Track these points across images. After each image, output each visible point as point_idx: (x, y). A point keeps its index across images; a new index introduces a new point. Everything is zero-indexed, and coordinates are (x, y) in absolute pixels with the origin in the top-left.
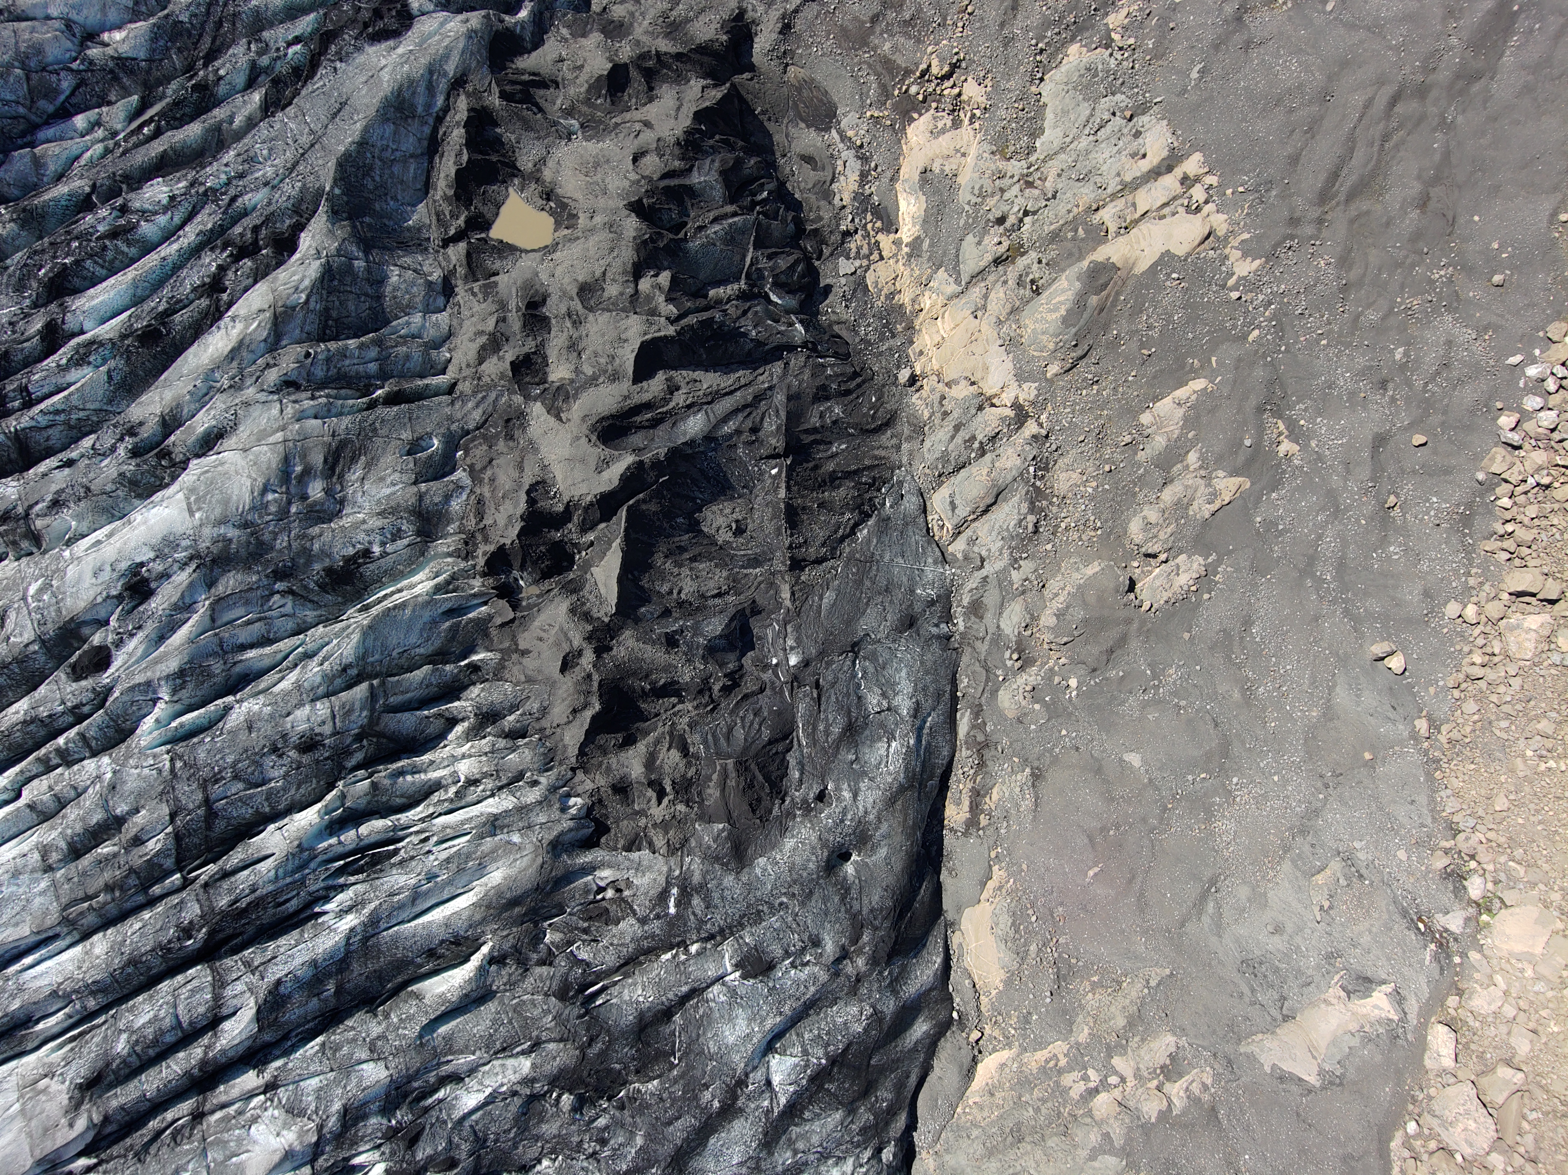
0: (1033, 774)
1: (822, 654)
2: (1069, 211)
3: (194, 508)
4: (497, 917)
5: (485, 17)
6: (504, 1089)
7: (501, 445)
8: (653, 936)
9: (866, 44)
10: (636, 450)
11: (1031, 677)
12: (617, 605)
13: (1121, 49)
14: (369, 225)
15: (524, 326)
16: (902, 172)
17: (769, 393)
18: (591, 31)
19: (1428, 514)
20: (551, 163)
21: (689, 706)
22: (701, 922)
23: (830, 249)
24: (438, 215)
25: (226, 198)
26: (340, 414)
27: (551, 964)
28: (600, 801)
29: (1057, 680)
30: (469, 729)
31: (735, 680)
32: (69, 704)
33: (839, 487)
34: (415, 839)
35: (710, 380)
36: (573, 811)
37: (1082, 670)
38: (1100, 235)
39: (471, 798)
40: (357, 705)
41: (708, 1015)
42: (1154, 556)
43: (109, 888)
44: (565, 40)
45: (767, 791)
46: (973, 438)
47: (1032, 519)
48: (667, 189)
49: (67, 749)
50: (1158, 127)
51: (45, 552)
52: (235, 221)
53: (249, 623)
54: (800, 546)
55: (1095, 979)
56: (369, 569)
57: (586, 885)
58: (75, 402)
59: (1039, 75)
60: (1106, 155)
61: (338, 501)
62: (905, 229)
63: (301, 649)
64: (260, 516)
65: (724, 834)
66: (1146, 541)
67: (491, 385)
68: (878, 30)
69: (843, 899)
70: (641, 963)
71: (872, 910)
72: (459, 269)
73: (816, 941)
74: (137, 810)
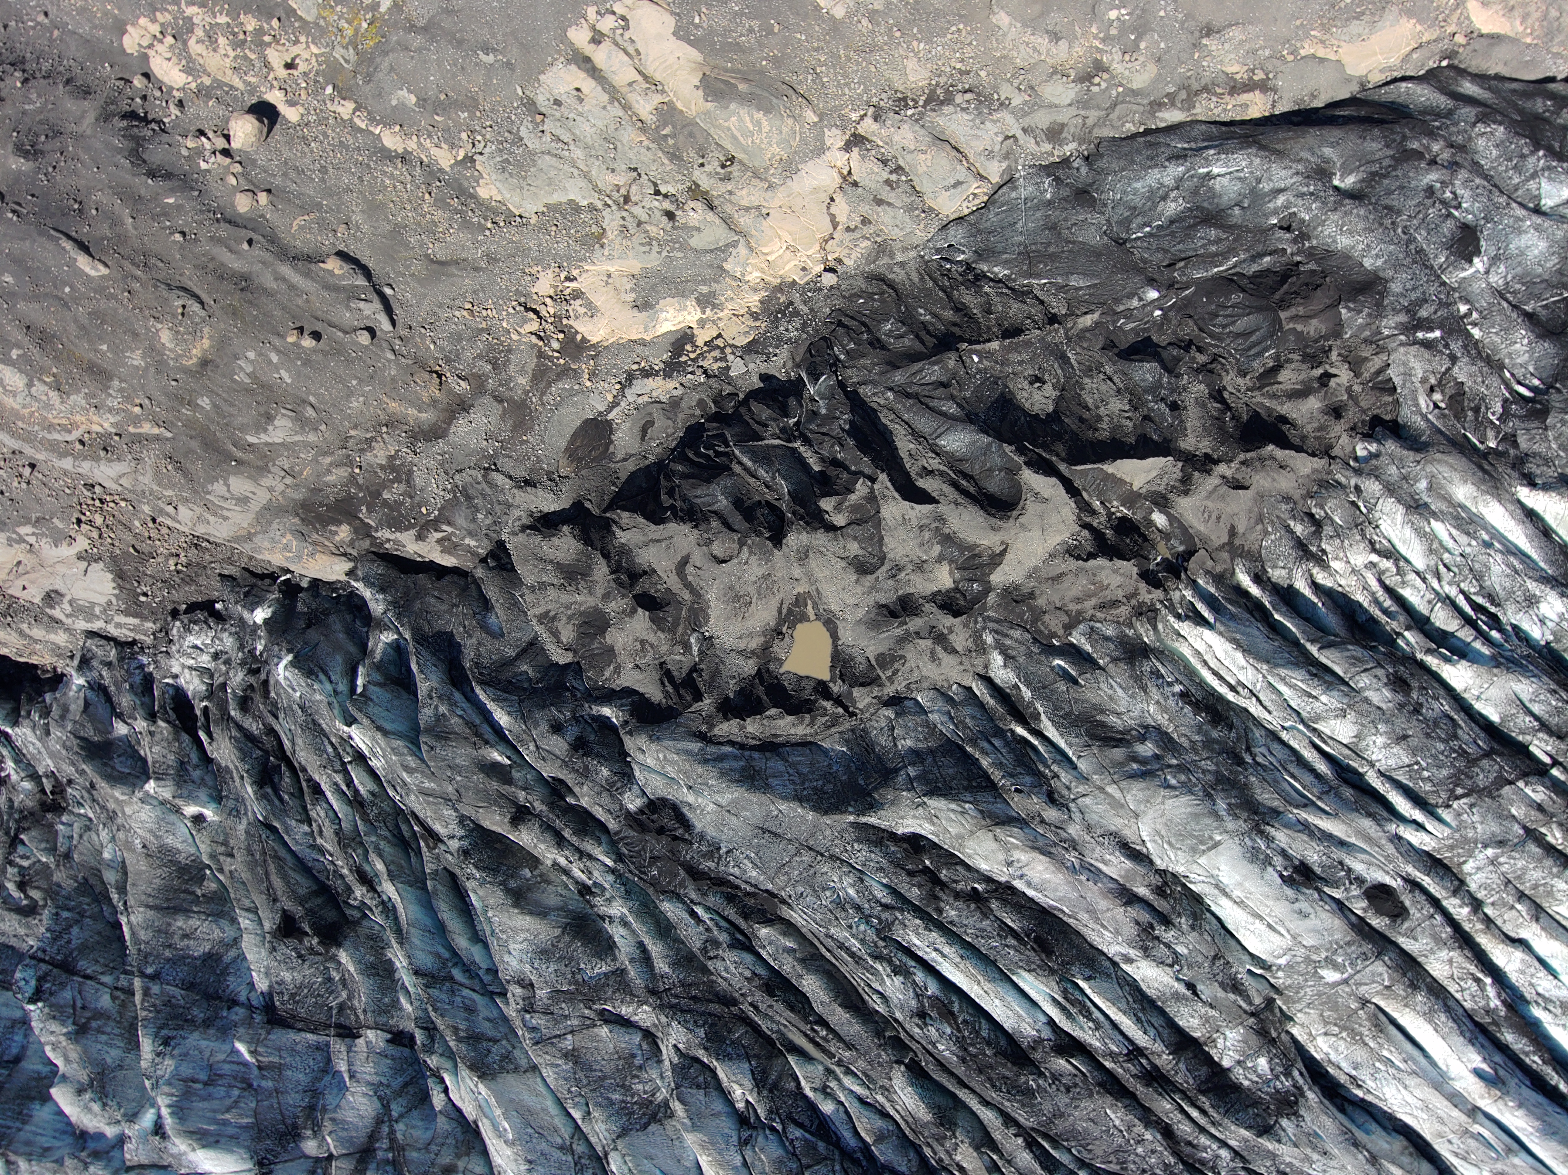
0: (1209, 35)
1: (1139, 270)
2: (648, 149)
3: (1212, 842)
7: (1040, 601)
8: (1463, 346)
9: (524, 401)
10: (1012, 472)
11: (1115, 59)
12: (1165, 456)
13: (473, 146)
14: (866, 778)
15: (916, 615)
16: (634, 338)
17: (897, 388)
20: (743, 644)
21: (1227, 380)
22: (1441, 304)
23: (726, 386)
24: (828, 727)
25: (886, 915)
26: (1059, 749)
28: (1352, 428)
29: (1113, 31)
30: (1319, 568)
31: (1186, 345)
33: (965, 302)
34: (1447, 578)
35: (904, 443)
36: (1374, 447)
37: (1101, 8)
38: (667, 110)
39: (1387, 544)
41: (1521, 278)
44: (618, 670)
45: (1295, 278)
46: (888, 182)
47: (958, 99)
49: (1470, 904)
50: (547, 83)
52: (907, 900)
53: (1293, 776)
54: (1034, 321)
56: (1196, 692)
58: (1124, 1006)
59: (518, 219)
60: (586, 127)
61: (1146, 731)
62: (689, 318)
63: (1301, 727)
64: (1195, 785)
65: (1351, 305)
67: (979, 636)
68: (508, 394)
69: (1384, 176)
70: (1489, 353)
71: (1388, 146)
72: (874, 694)
73: (1431, 191)
74: (1514, 816)
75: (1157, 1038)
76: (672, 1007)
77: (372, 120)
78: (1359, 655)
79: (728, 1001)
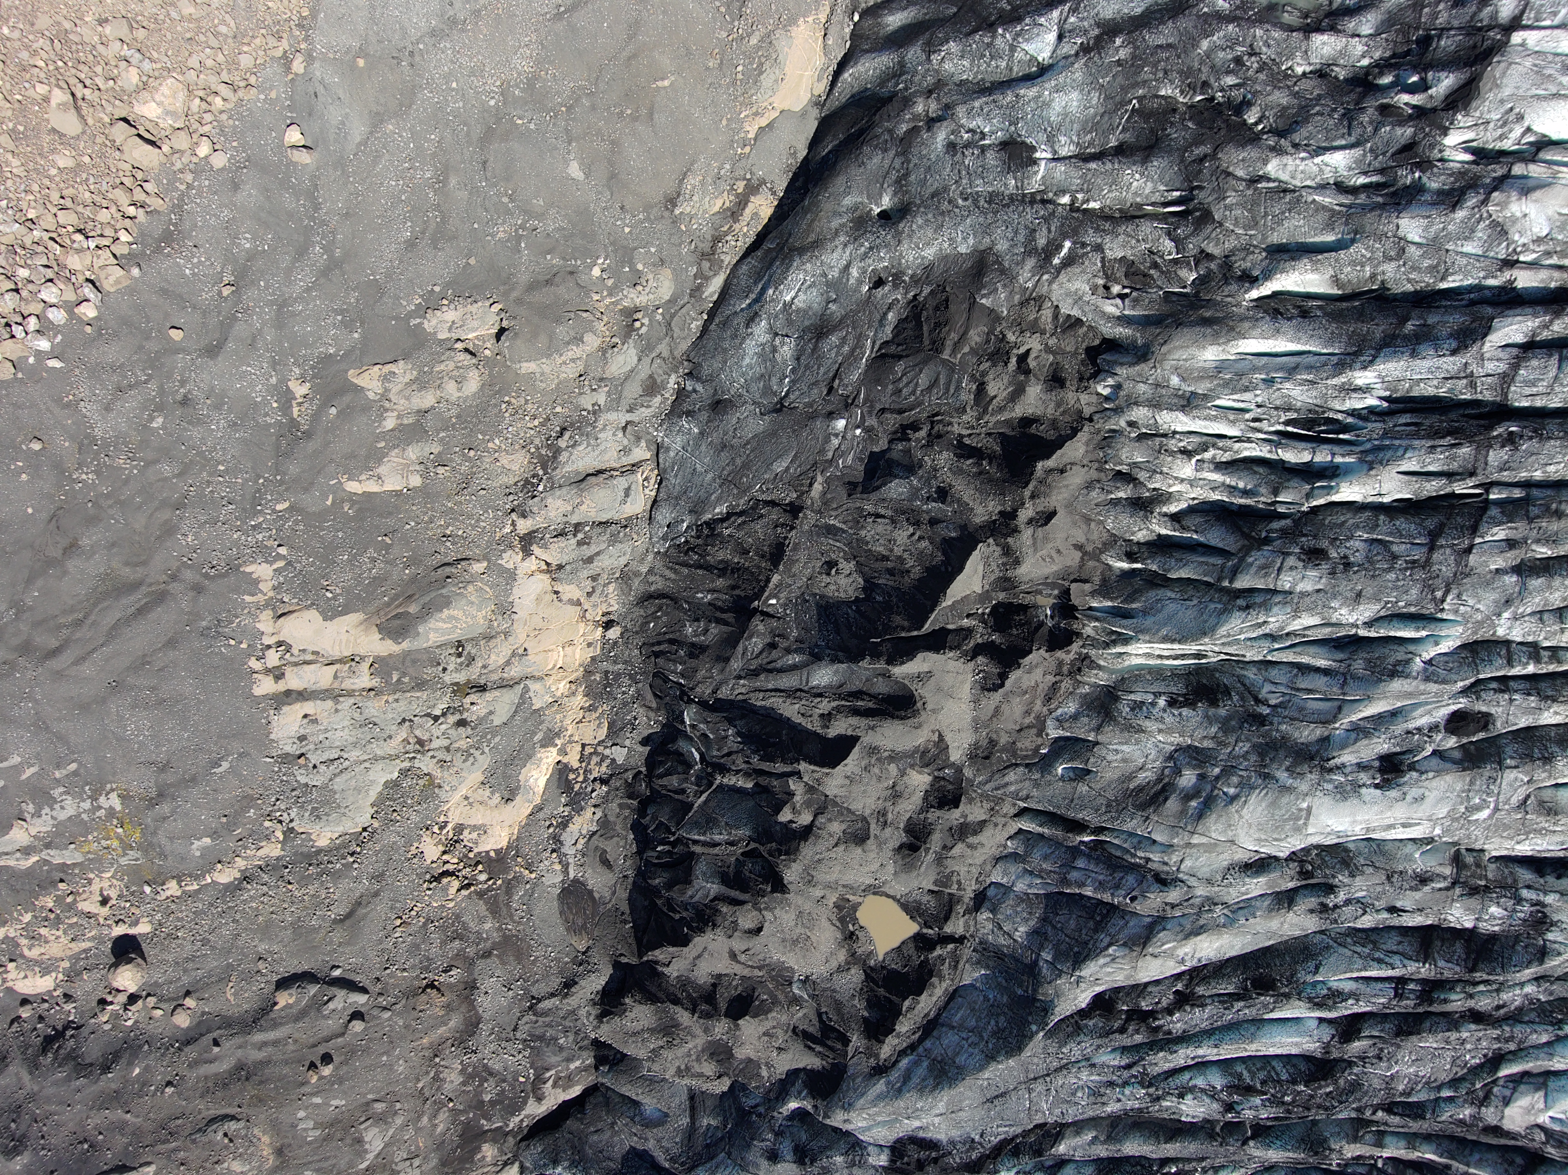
0: (675, 205)
1: (812, 417)
2: (397, 700)
3: (1304, 812)
4: (1229, 316)
5: (826, 1116)
6: (1303, 154)
7: (1004, 740)
8: (1097, 230)
9: (505, 936)
10: (887, 675)
11: (632, 297)
12: (975, 548)
13: (280, 822)
14: (1020, 986)
15: (929, 834)
16: (529, 811)
17: (743, 674)
18: (741, 1061)
19: (200, 262)
20: (834, 963)
21: (956, 429)
22: (1046, 220)
23: (624, 776)
24: (956, 967)
25: (1134, 1070)
26: (1131, 834)
27: (1202, 251)
28: (1081, 379)
29: (610, 282)
30: (1165, 503)
31: (902, 433)
32: (1506, 696)
33: (722, 561)
34: (1264, 425)
35: (790, 709)
36: (1110, 381)
37: (583, 278)
38: (380, 666)
39: (1196, 439)
41: (1084, 130)
42: (467, 350)
43: (1559, 514)
45: (925, 313)
46: (580, 544)
47: (562, 443)
48: (744, 890)
49: (1530, 658)
50: (280, 735)
51: (1454, 844)
52: (1137, 1047)
53: (1310, 690)
54: (783, 525)
56: (1177, 688)
58: (1358, 960)
59: (365, 834)
60: (339, 734)
61: (1174, 759)
62: (550, 760)
63: (1276, 643)
64: (1250, 777)
65: (984, 292)
66: (468, 367)
67: (985, 797)
68: (489, 944)
69: (907, 175)
70: (1120, 210)
71: (885, 150)
72: (962, 911)
73: (951, 147)
74: (1497, 571)
75: (1406, 962)
77: (197, 878)
78: (1262, 561)
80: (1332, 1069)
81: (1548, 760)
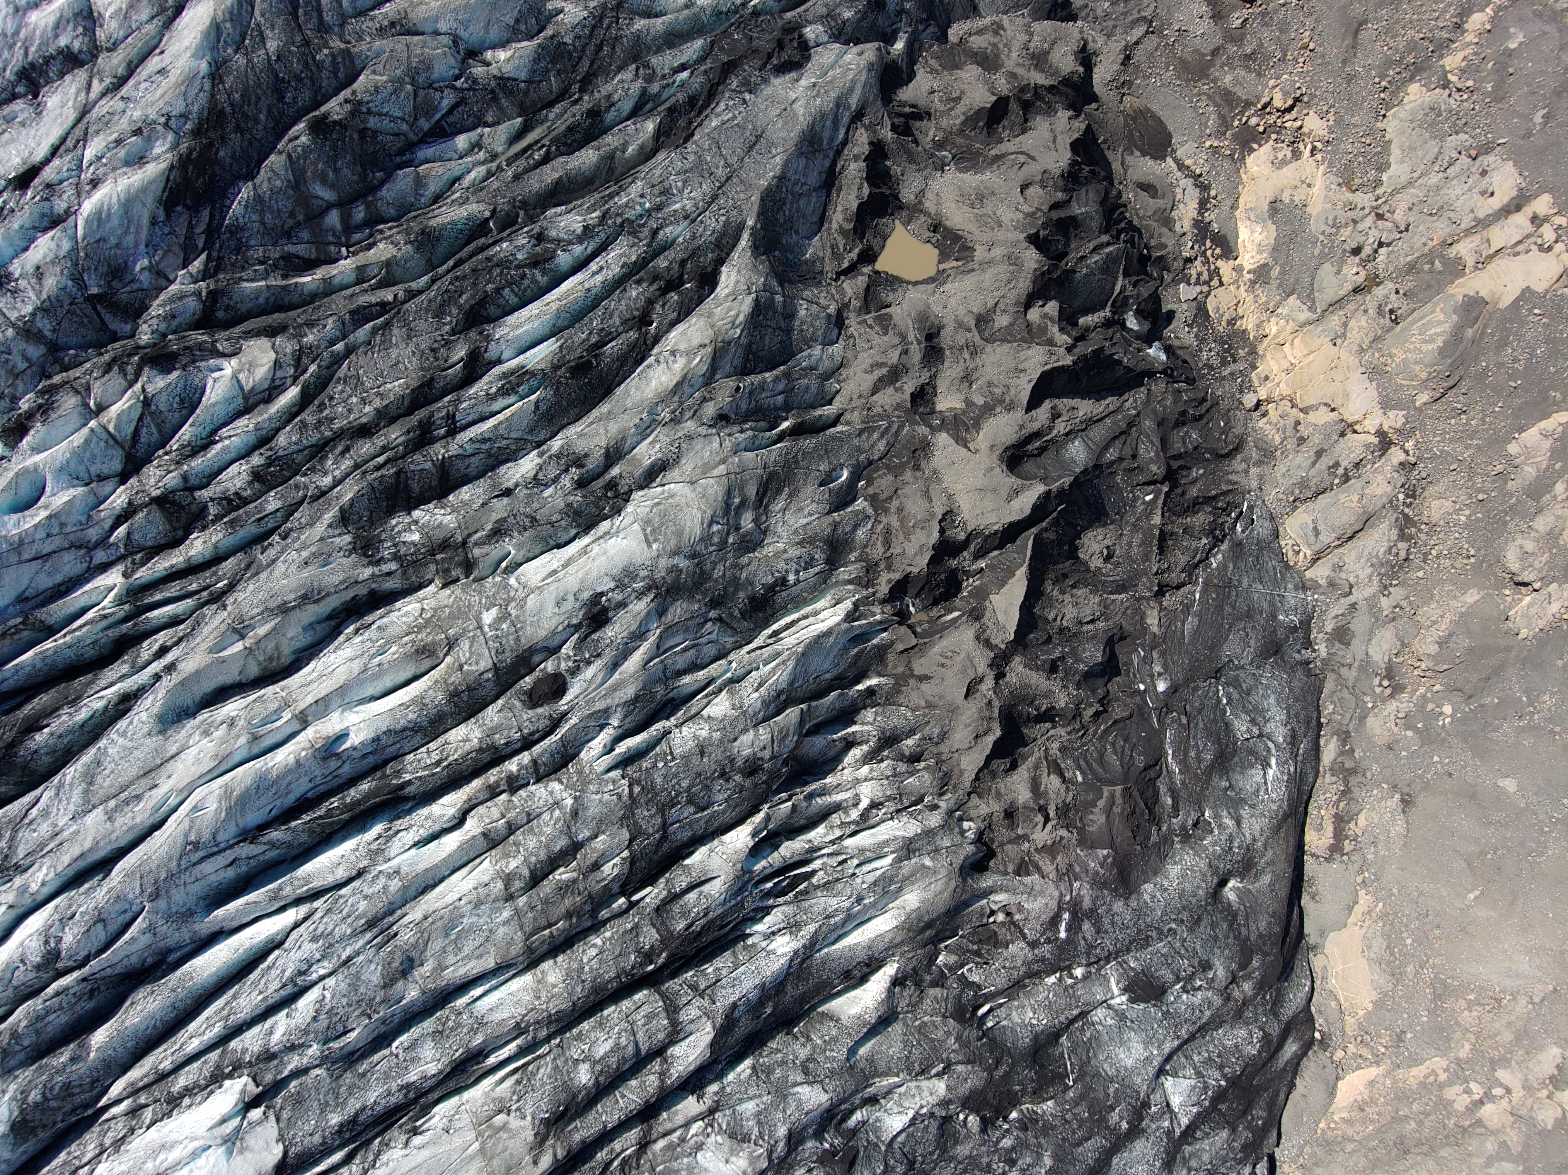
0: (1403, 800)
1: (1188, 681)
2: (1424, 244)
3: (651, 539)
4: (910, 939)
5: (879, 49)
6: (924, 1110)
7: (908, 475)
8: (1043, 960)
9: (1206, 76)
10: (1044, 480)
11: (1403, 704)
12: (1015, 631)
13: (1459, 90)
14: (780, 259)
15: (922, 357)
16: (1241, 200)
17: (1137, 418)
20: (929, 195)
21: (1061, 731)
22: (1091, 947)
23: (1171, 276)
24: (832, 248)
25: (646, 231)
26: (764, 446)
27: (943, 985)
28: (991, 825)
29: (1430, 706)
30: (869, 753)
31: (1104, 704)
32: (524, 730)
33: (1199, 513)
34: (833, 861)
35: (1085, 407)
36: (970, 835)
37: (1457, 697)
38: (1457, 267)
39: (873, 821)
40: (791, 732)
41: (1096, 1038)
42: (1527, 585)
43: (569, 915)
44: (933, 71)
45: (1147, 815)
46: (1337, 465)
47: (1402, 546)
48: (1060, 220)
49: (517, 777)
51: (481, 579)
52: (657, 254)
53: (685, 650)
54: (1165, 571)
55: (1472, 997)
56: (782, 596)
57: (982, 908)
58: (502, 430)
59: (1382, 112)
60: (1457, 191)
61: (763, 531)
62: (1247, 256)
63: (729, 675)
64: (706, 547)
65: (1110, 860)
66: (1523, 570)
67: (885, 416)
68: (1218, 63)
69: (1231, 925)
70: (1025, 986)
71: (1261, 936)
72: (853, 302)
73: (1206, 966)
74: (596, 837)
75: (461, 451)
76: (601, 18)
77: (1500, 8)
78: (785, 742)
79: (587, 83)
80: (467, 319)
81: (454, 695)
